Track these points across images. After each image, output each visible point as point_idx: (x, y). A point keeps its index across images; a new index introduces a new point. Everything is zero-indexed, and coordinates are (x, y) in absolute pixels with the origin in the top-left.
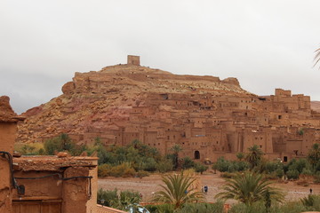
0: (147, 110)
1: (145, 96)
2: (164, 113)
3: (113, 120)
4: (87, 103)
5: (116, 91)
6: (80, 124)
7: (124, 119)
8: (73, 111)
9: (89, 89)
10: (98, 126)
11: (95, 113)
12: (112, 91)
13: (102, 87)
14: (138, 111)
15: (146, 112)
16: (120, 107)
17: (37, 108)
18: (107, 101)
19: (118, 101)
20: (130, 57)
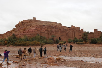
0: (40, 29)
1: (39, 26)
2: (45, 29)
3: (29, 32)
4: (22, 28)
5: (30, 25)
6: (20, 33)
7: (33, 32)
8: (18, 30)
9: (23, 25)
10: (25, 34)
11: (24, 31)
12: (29, 25)
13: (26, 24)
14: (37, 29)
15: (39, 29)
16: (31, 29)
17: (9, 31)
18: (28, 27)
19: (31, 27)
20: (33, 18)
